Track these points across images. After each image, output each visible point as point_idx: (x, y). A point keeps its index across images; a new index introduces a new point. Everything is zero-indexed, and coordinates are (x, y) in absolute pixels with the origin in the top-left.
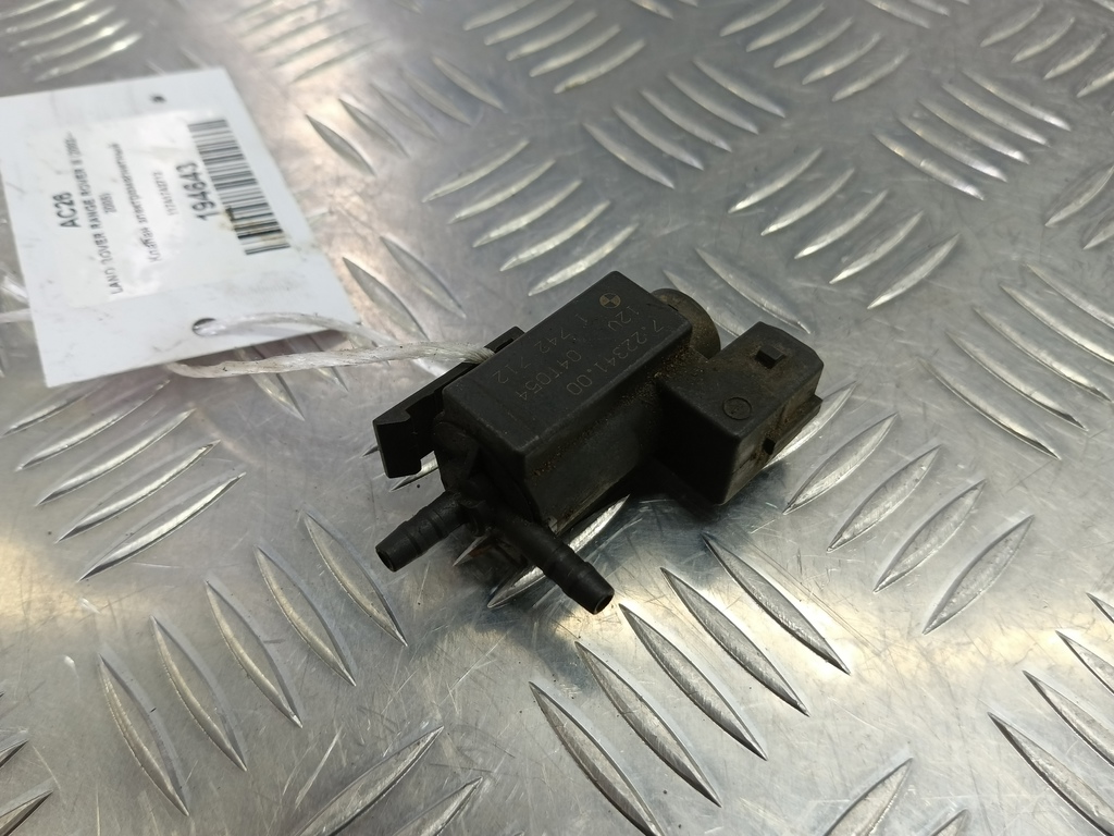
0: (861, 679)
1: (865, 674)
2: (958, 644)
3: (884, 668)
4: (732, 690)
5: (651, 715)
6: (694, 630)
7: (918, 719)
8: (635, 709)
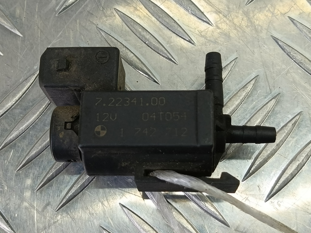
0: (218, 28)
1: (220, 25)
2: (260, 8)
3: (228, 22)
4: (164, 39)
5: (130, 53)
6: (147, 16)
7: (241, 41)
8: (123, 51)
